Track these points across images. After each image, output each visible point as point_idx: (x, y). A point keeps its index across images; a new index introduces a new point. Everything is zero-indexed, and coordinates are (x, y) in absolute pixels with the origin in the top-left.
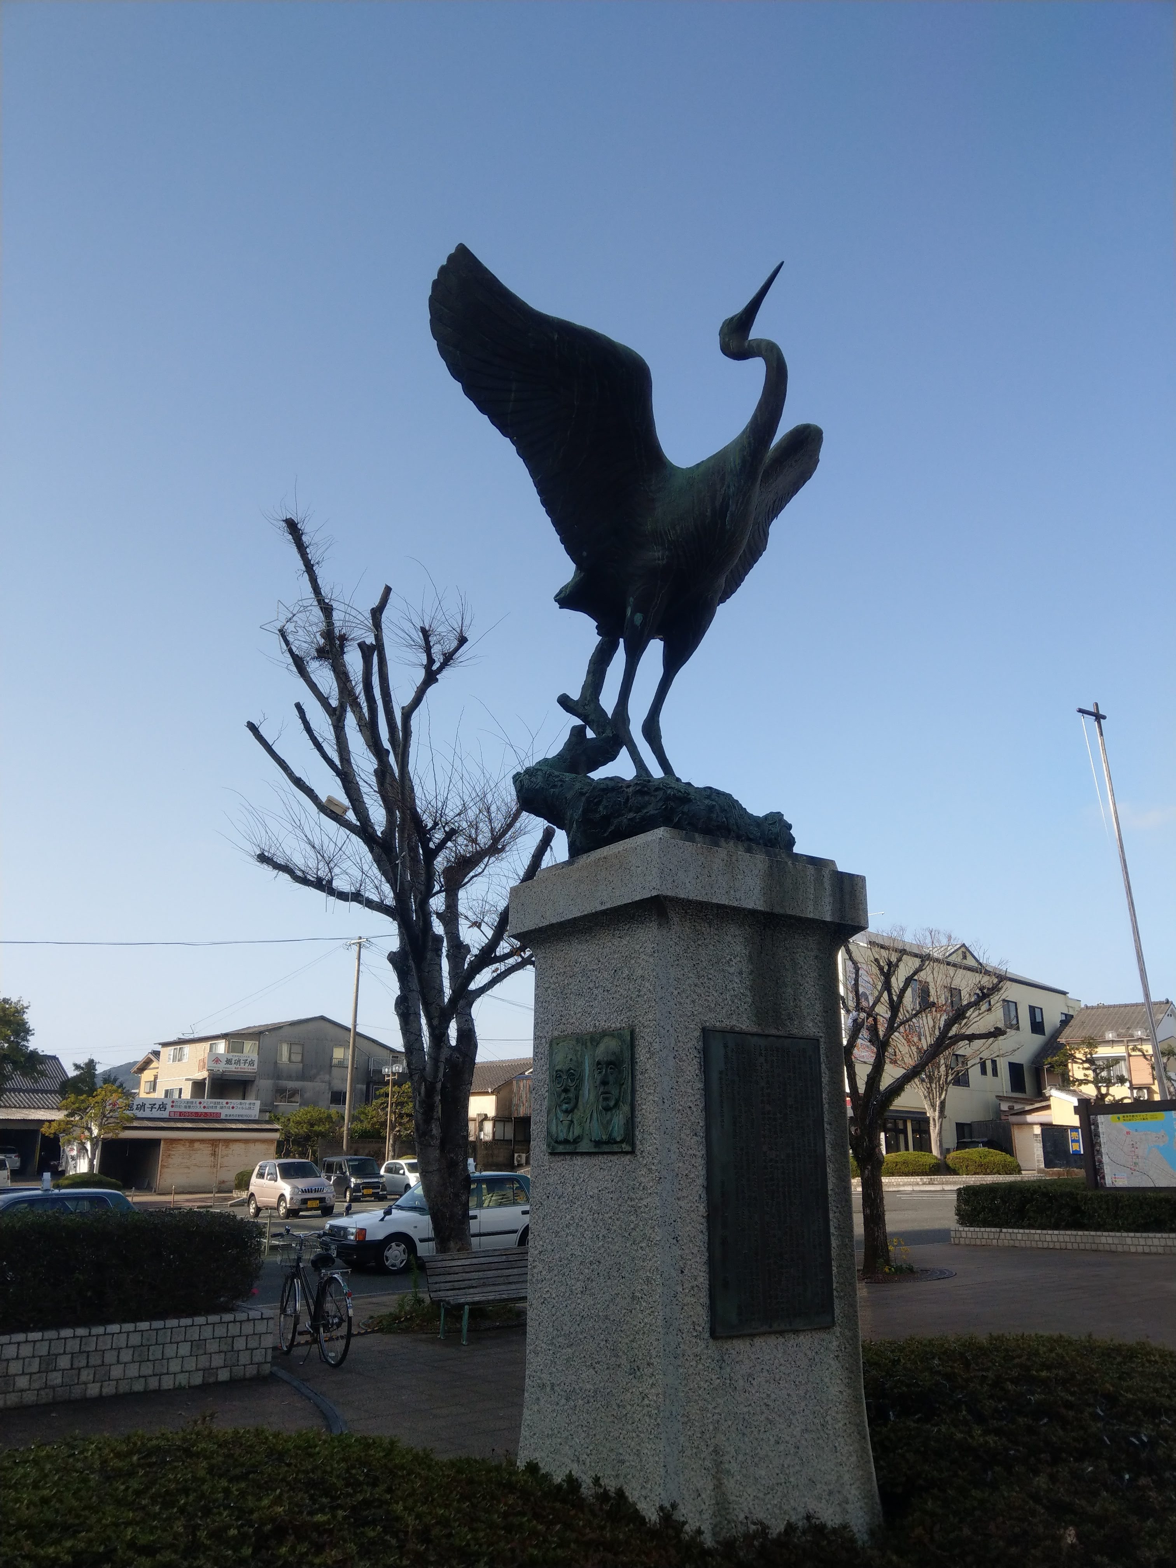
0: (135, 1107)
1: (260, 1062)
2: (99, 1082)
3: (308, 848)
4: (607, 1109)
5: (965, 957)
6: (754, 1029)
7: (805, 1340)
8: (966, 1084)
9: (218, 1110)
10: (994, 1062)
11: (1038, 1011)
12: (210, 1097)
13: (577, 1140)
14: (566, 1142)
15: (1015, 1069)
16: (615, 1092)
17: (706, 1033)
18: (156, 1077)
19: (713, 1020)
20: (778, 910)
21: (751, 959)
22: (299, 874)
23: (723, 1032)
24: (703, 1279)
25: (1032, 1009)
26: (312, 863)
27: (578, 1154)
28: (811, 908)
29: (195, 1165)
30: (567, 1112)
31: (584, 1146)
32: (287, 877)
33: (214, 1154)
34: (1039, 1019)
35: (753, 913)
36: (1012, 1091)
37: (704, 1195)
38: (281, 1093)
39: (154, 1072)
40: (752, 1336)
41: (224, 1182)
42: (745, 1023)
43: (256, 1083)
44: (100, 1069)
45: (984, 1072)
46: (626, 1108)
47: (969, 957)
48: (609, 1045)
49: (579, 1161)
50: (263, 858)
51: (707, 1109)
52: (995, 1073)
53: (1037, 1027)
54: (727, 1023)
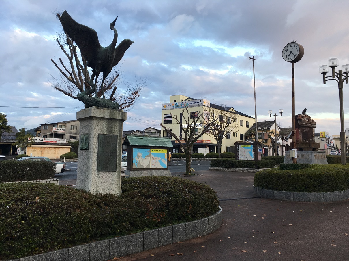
0: (35, 140)
1: (66, 130)
2: (26, 134)
3: (66, 87)
4: (86, 144)
5: (232, 110)
6: (107, 134)
7: (112, 173)
8: (230, 138)
9: (56, 141)
10: (237, 134)
11: (248, 122)
12: (54, 138)
13: (83, 148)
14: (82, 148)
15: (241, 135)
16: (87, 142)
17: (99, 134)
18: (40, 132)
19: (100, 133)
20: (111, 118)
21: (107, 124)
22: (65, 92)
23: (102, 134)
24: (96, 165)
25: (247, 122)
26: (67, 90)
27: (83, 150)
28: (117, 117)
29: (51, 153)
30: (82, 144)
31: (84, 149)
32: (62, 92)
33: (55, 151)
34: (248, 124)
35: (107, 118)
36: (240, 140)
37: (97, 155)
38: (71, 137)
39: (40, 131)
40: (103, 172)
41: (58, 157)
42: (106, 133)
43: (65, 135)
44: (26, 130)
45: (234, 136)
46: (88, 144)
47: (233, 110)
48: (87, 135)
49: (83, 151)
50: (57, 88)
51: (98, 144)
52: (237, 136)
53: (247, 126)
54: (102, 133)
